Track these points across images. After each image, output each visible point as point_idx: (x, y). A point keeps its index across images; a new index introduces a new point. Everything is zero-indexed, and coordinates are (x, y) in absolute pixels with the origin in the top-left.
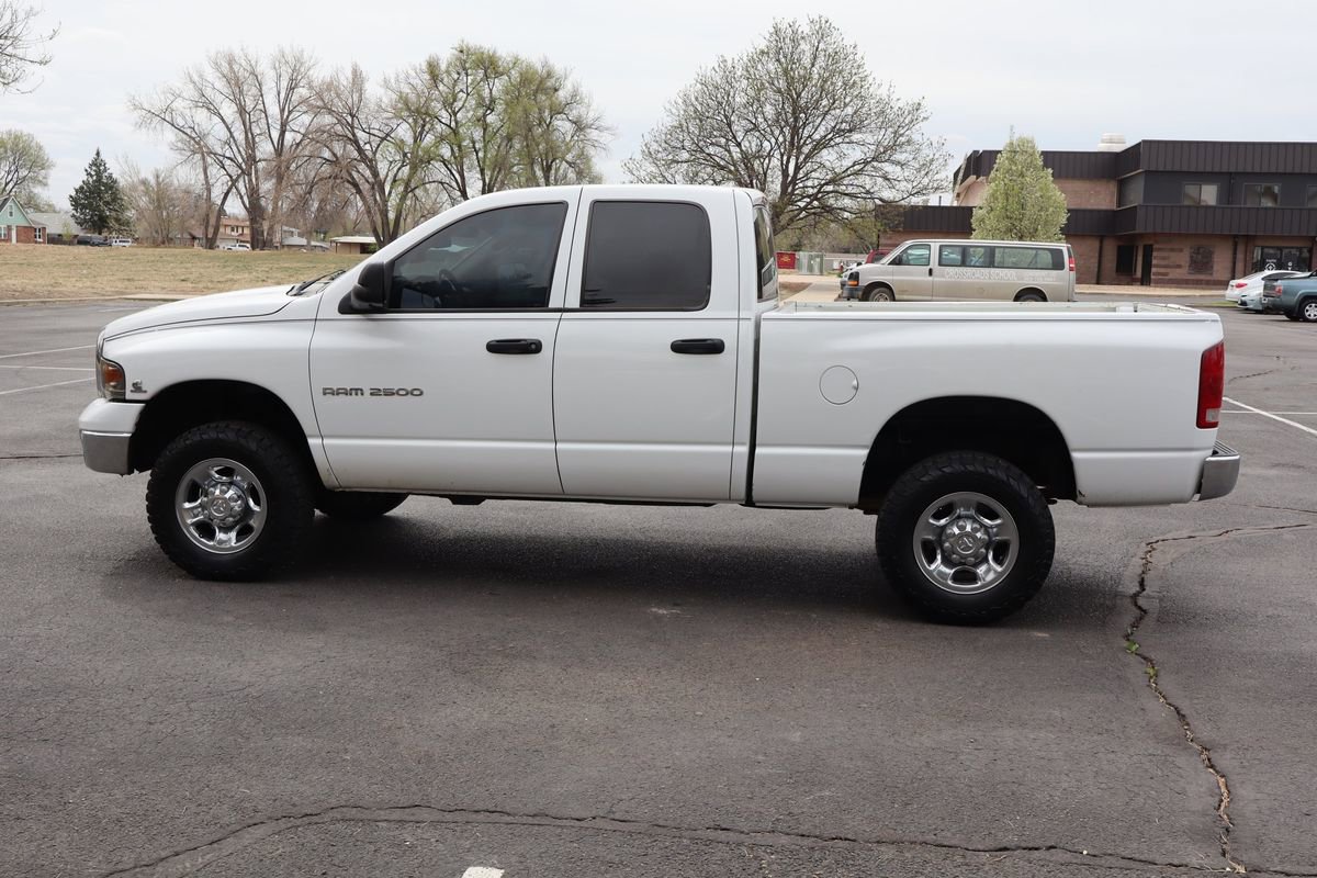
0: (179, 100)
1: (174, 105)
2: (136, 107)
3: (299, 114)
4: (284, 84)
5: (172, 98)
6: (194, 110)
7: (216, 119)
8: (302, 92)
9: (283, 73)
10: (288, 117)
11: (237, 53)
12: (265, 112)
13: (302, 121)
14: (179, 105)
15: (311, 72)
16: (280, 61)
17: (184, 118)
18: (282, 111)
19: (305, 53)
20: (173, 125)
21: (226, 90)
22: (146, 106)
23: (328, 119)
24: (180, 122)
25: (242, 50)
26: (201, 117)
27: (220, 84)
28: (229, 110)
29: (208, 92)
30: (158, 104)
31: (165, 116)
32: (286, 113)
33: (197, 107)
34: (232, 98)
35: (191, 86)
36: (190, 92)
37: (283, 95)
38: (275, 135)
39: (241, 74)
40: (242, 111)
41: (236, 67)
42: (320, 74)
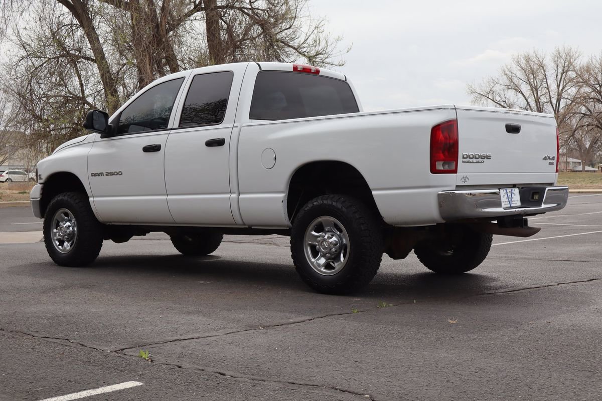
0: (498, 86)
1: (494, 89)
2: (472, 92)
3: (568, 87)
4: (560, 70)
5: (492, 85)
6: (506, 91)
7: (520, 95)
8: (571, 74)
9: (560, 65)
10: (562, 90)
11: (532, 54)
12: (548, 88)
13: (572, 91)
14: (497, 88)
15: (576, 62)
16: (558, 55)
17: (500, 96)
18: (558, 86)
19: (573, 50)
20: (493, 101)
21: (524, 78)
22: (478, 91)
23: (587, 89)
24: (498, 98)
25: (534, 52)
26: (511, 95)
27: (520, 74)
28: (526, 89)
29: (515, 80)
30: (485, 89)
31: (489, 95)
32: (561, 88)
33: (509, 89)
34: (528, 82)
35: (505, 77)
36: (505, 80)
37: (559, 77)
38: (554, 101)
39: (535, 67)
40: (535, 89)
41: (530, 62)
42: (581, 62)
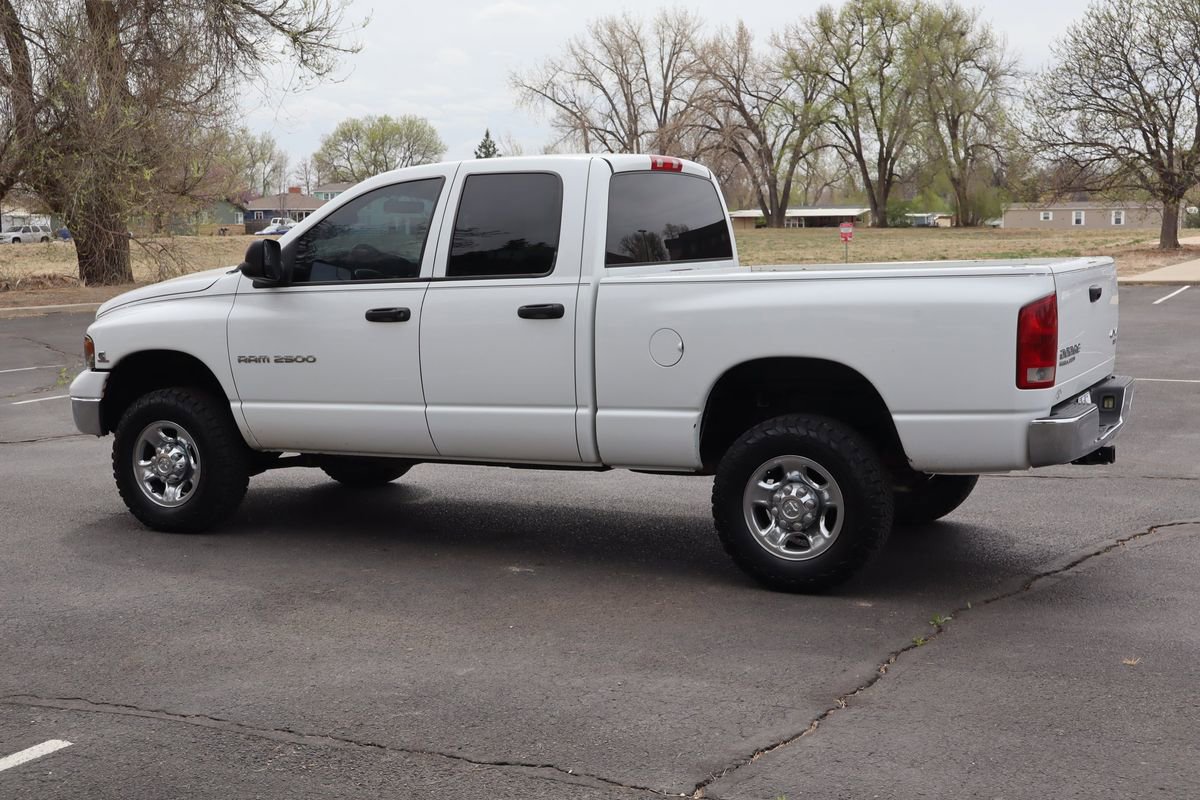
0: (561, 73)
1: (555, 80)
2: (517, 84)
3: (682, 80)
4: (668, 49)
5: (553, 72)
6: (575, 83)
7: (599, 92)
8: (686, 56)
9: (667, 39)
10: (671, 84)
11: (619, 19)
12: (647, 81)
13: (687, 87)
14: (560, 78)
15: (695, 34)
16: (663, 24)
17: (565, 93)
18: (665, 78)
19: (689, 14)
20: (554, 101)
21: (607, 61)
22: (528, 83)
23: (712, 84)
24: (561, 97)
25: (624, 15)
26: (584, 89)
27: (601, 54)
28: (610, 80)
29: (591, 64)
30: (537, 79)
31: (546, 92)
32: (669, 80)
33: (579, 79)
34: (613, 68)
35: (573, 59)
36: (572, 65)
37: (666, 61)
38: (658, 104)
39: (625, 42)
40: (624, 81)
41: (618, 34)
42: (703, 37)
